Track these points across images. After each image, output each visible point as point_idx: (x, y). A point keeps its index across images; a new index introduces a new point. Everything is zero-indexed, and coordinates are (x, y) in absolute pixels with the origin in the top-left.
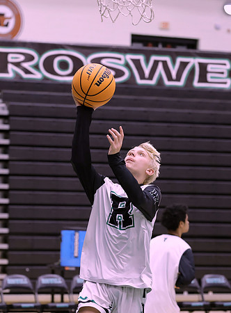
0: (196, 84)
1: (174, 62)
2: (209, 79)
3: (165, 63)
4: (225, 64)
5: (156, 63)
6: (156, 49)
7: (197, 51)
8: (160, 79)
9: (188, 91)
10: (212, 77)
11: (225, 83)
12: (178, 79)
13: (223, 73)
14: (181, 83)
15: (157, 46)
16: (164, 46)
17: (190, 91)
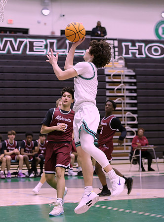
0: (28, 52)
1: (16, 41)
2: (35, 50)
3: (11, 42)
4: (43, 42)
5: (6, 42)
6: (6, 34)
7: (28, 35)
8: (9, 50)
9: (24, 56)
10: (36, 49)
11: (43, 52)
12: (18, 50)
13: (42, 46)
14: (20, 52)
15: (6, 33)
16: (10, 33)
17: (25, 56)
